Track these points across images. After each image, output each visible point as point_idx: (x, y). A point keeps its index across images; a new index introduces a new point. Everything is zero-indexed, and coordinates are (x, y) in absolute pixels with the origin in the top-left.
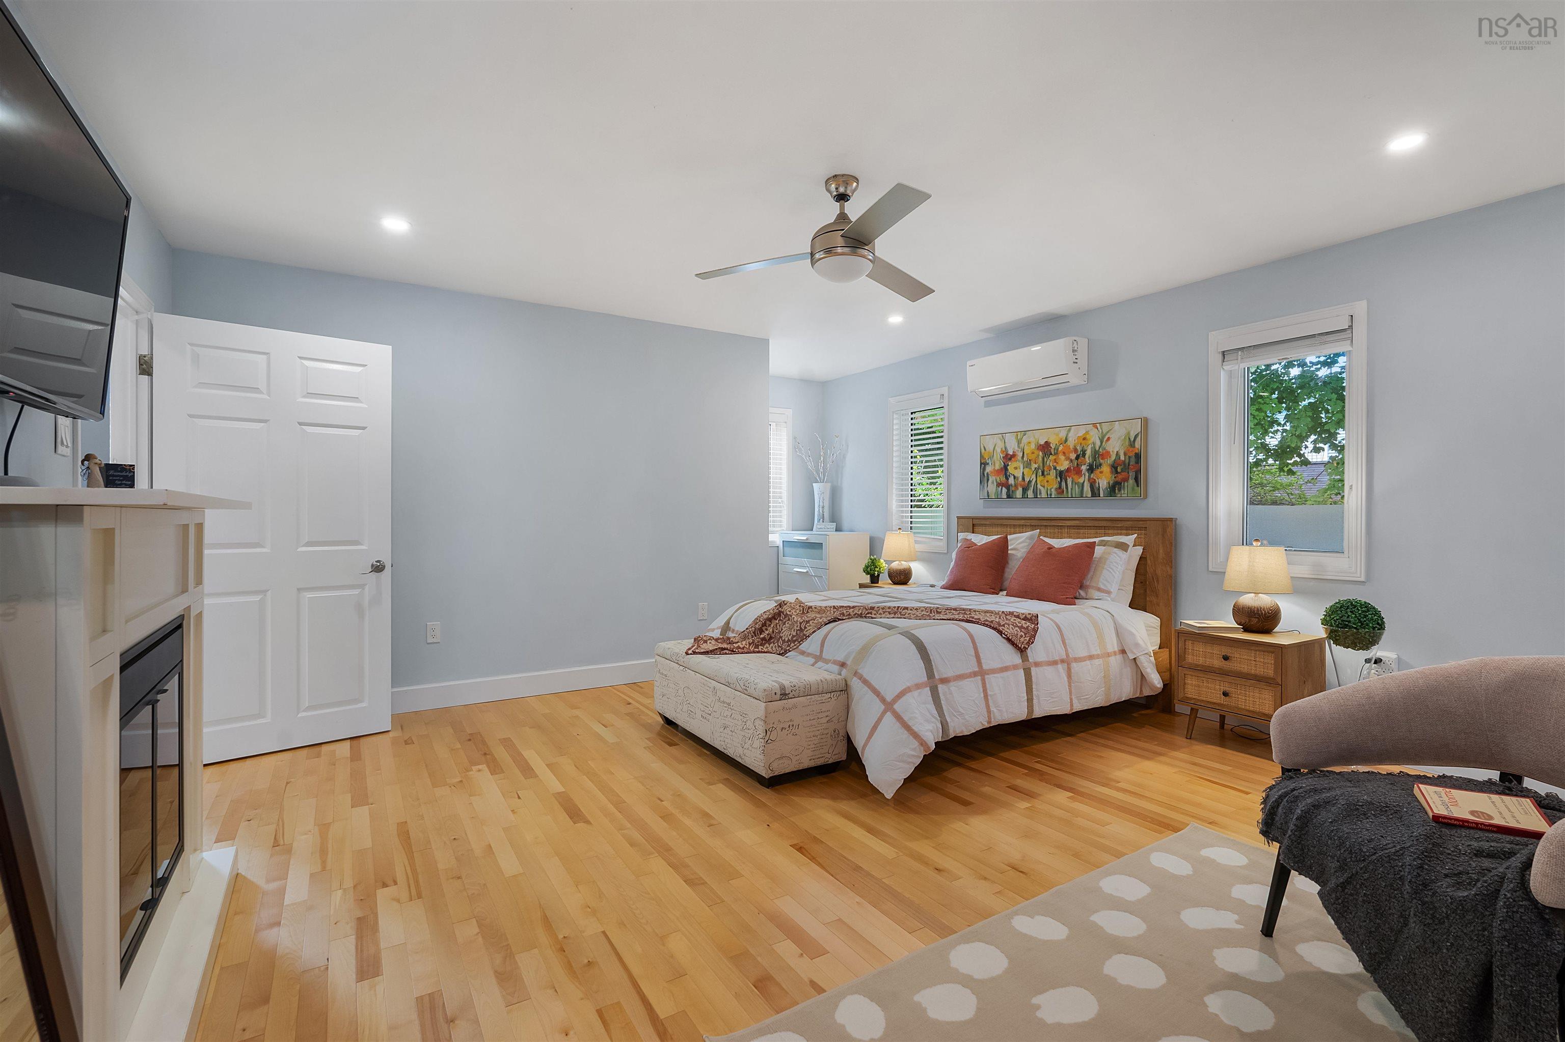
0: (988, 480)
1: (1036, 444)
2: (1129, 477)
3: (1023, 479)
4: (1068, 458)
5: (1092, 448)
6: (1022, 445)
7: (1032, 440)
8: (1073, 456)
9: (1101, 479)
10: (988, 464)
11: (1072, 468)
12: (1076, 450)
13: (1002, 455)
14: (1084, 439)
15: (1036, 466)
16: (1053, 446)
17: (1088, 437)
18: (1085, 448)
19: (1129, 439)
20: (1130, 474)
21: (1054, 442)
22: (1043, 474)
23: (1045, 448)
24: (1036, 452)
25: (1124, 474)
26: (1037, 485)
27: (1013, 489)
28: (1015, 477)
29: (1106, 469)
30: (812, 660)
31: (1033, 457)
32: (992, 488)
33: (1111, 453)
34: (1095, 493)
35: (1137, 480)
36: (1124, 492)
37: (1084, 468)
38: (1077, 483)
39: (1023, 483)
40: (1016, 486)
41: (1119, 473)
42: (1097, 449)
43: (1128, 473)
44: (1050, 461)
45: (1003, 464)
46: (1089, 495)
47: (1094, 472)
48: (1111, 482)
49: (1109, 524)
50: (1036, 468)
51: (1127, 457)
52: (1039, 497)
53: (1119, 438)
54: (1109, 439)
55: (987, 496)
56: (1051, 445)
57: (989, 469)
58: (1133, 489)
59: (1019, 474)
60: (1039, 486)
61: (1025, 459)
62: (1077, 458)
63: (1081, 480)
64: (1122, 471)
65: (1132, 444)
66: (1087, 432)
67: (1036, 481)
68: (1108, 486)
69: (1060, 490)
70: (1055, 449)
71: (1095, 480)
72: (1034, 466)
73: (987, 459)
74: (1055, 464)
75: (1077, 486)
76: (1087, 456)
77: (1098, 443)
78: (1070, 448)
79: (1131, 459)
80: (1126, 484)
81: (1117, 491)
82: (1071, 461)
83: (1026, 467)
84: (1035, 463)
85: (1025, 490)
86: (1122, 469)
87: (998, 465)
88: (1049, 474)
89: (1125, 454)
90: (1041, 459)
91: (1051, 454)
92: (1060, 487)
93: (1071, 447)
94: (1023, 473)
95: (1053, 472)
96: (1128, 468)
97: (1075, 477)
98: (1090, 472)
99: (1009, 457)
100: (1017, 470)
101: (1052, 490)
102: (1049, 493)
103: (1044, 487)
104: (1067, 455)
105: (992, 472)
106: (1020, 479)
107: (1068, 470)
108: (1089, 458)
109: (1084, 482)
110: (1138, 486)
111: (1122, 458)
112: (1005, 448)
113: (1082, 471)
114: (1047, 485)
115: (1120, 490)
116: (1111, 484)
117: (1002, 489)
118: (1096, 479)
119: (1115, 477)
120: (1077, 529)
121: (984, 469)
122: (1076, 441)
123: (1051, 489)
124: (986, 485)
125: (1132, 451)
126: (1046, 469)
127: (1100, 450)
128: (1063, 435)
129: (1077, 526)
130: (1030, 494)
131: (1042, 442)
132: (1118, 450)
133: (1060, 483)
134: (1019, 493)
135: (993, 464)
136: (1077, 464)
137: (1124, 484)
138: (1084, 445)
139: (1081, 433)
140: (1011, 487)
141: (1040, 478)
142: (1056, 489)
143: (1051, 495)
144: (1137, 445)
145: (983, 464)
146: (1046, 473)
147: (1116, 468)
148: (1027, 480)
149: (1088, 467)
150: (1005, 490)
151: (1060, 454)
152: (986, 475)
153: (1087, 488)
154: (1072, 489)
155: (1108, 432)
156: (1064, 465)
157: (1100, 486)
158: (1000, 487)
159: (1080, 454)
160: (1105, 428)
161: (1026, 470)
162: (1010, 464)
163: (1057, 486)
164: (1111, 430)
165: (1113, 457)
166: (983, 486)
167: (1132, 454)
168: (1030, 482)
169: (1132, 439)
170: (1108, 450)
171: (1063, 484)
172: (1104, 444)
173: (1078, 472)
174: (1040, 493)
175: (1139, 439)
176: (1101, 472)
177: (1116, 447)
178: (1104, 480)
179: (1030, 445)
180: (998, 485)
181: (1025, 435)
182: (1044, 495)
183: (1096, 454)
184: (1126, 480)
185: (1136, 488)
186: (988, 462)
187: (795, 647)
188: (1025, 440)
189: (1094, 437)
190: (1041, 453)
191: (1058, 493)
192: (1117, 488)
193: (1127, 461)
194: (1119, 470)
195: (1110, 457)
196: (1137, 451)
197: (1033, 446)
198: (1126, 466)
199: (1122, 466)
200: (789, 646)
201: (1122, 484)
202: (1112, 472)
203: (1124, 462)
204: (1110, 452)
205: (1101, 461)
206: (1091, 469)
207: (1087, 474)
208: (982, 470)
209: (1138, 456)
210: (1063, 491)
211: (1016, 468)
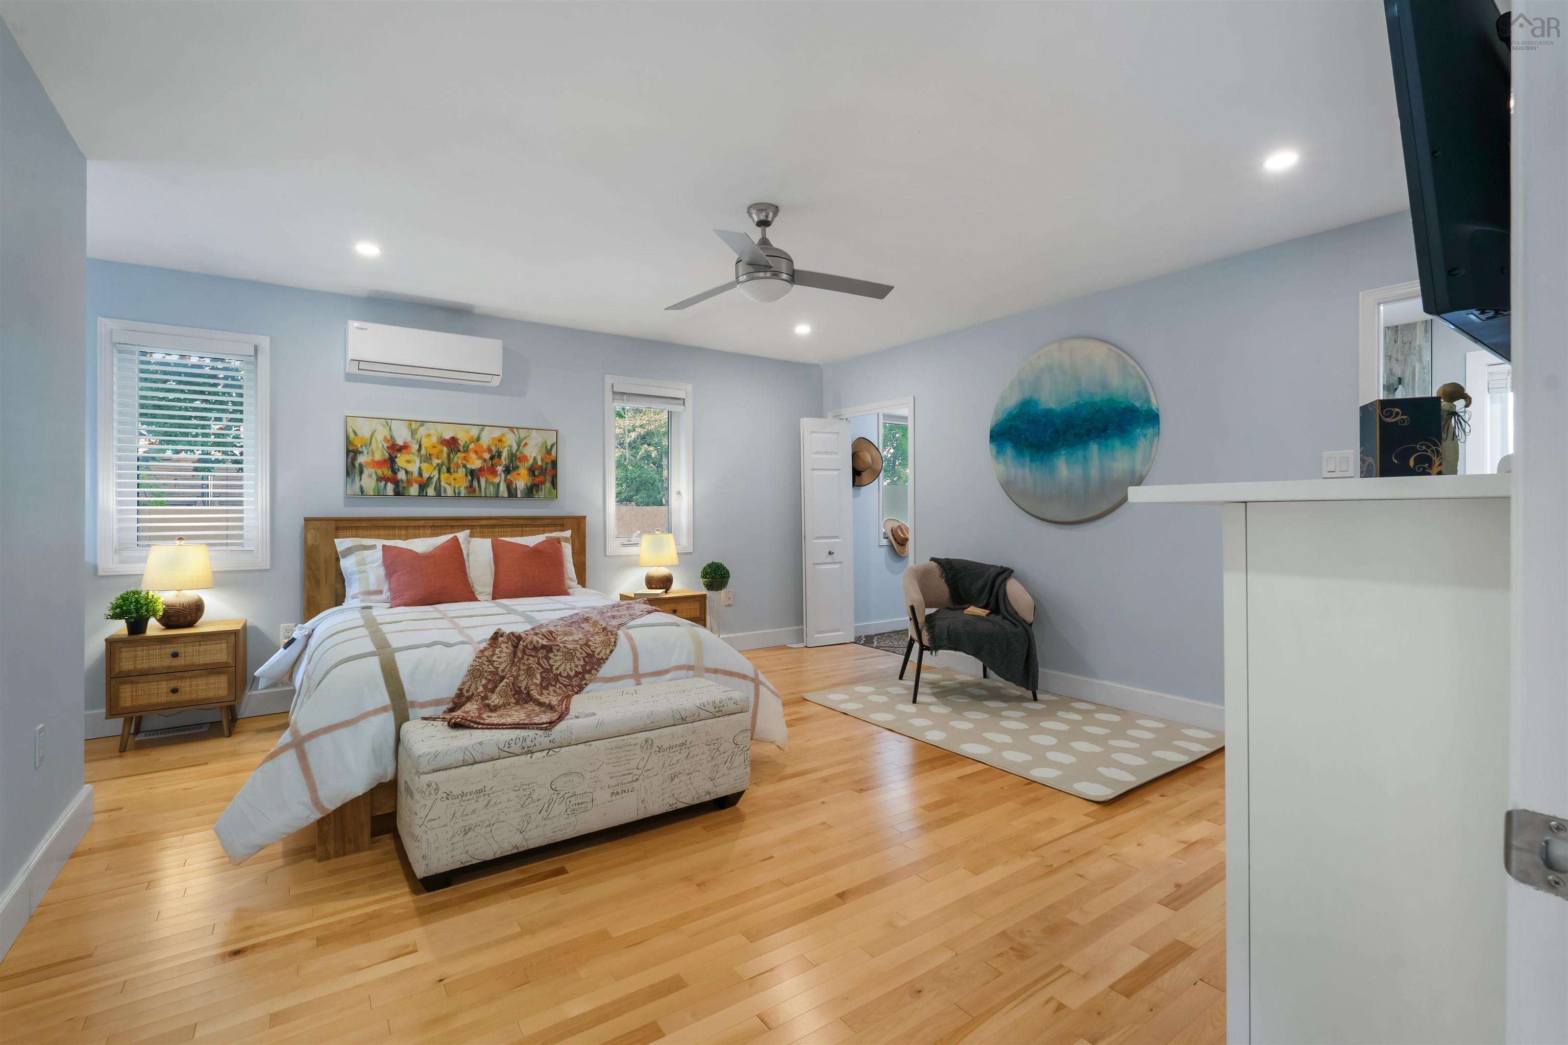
0: (361, 472)
1: (439, 438)
2: (546, 481)
3: (420, 474)
4: (480, 458)
5: (508, 450)
6: (418, 437)
7: (433, 432)
8: (487, 456)
9: (519, 480)
10: (361, 453)
11: (486, 468)
12: (490, 450)
13: (385, 445)
14: (500, 441)
15: (439, 461)
16: (461, 443)
17: (504, 439)
18: (501, 449)
19: (546, 447)
20: (548, 478)
21: (463, 438)
22: (448, 471)
23: (452, 444)
24: (439, 447)
25: (541, 478)
26: (440, 482)
27: (405, 485)
28: (407, 472)
29: (523, 471)
30: (632, 681)
31: (434, 451)
32: (368, 482)
33: (529, 457)
34: (512, 493)
35: (554, 484)
36: (542, 494)
37: (500, 469)
38: (493, 483)
39: (419, 479)
40: (409, 483)
41: (537, 476)
42: (514, 452)
43: (545, 477)
44: (458, 458)
45: (387, 454)
46: (506, 495)
47: (511, 473)
48: (529, 484)
49: (528, 522)
50: (438, 464)
51: (544, 463)
52: (443, 495)
53: (536, 445)
54: (526, 444)
55: (360, 492)
56: (459, 442)
57: (361, 459)
58: (550, 492)
59: (414, 468)
60: (443, 484)
61: (423, 452)
62: (492, 458)
63: (497, 480)
64: (540, 474)
65: (549, 452)
66: (503, 435)
67: (439, 478)
68: (525, 487)
69: (470, 488)
70: (464, 446)
71: (512, 481)
72: (436, 461)
73: (359, 446)
74: (464, 462)
75: (491, 486)
76: (503, 458)
77: (515, 447)
78: (483, 448)
79: (548, 465)
80: (543, 486)
81: (534, 492)
82: (485, 460)
83: (425, 462)
84: (438, 458)
85: (423, 487)
86: (539, 473)
87: (380, 454)
88: (457, 472)
89: (542, 460)
90: (445, 455)
91: (460, 451)
92: (471, 486)
93: (485, 446)
94: (420, 468)
95: (462, 471)
96: (545, 473)
97: (490, 478)
98: (506, 473)
99: (395, 449)
100: (409, 463)
101: (461, 488)
102: (457, 491)
103: (450, 485)
104: (480, 454)
105: (368, 463)
106: (416, 474)
107: (481, 469)
108: (505, 460)
109: (500, 482)
110: (554, 489)
111: (540, 463)
112: (392, 437)
113: (497, 471)
114: (455, 483)
115: (537, 491)
116: (528, 486)
117: (386, 484)
118: (514, 481)
119: (532, 480)
120: (492, 528)
121: (354, 459)
122: (491, 441)
123: (459, 488)
124: (357, 478)
125: (549, 458)
126: (452, 466)
127: (518, 453)
128: (474, 432)
129: (491, 525)
130: (431, 491)
131: (447, 436)
132: (535, 455)
133: (471, 482)
134: (414, 490)
135: (370, 453)
136: (492, 464)
137: (541, 486)
138: (500, 447)
139: (497, 433)
140: (401, 483)
141: (444, 476)
142: (466, 488)
143: (459, 493)
144: (553, 453)
145: (352, 453)
146: (452, 470)
147: (533, 472)
148: (426, 475)
149: (504, 469)
150: (390, 487)
151: (471, 452)
152: (357, 465)
153: (503, 488)
154: (485, 489)
155: (525, 438)
156: (476, 464)
157: (518, 486)
158: (383, 483)
159: (495, 455)
160: (523, 433)
161: (424, 466)
162: (399, 455)
163: (467, 484)
164: (528, 436)
165: (531, 461)
166: (353, 480)
167: (549, 461)
168: (430, 478)
169: (549, 448)
170: (526, 454)
171: (475, 483)
172: (521, 448)
173: (493, 472)
174: (445, 491)
175: (554, 448)
176: (518, 474)
177: (533, 452)
178: (521, 482)
179: (430, 437)
180: (380, 479)
181: (422, 425)
182: (450, 492)
183: (512, 457)
184: (544, 483)
185: (553, 490)
186: (360, 449)
187: (592, 678)
188: (422, 431)
189: (511, 440)
190: (445, 449)
191: (470, 492)
192: (534, 490)
193: (544, 466)
194: (537, 473)
195: (528, 461)
196: (553, 459)
197: (434, 440)
198: (543, 471)
199: (540, 471)
200: (583, 678)
201: (540, 486)
202: (529, 475)
203: (541, 467)
204: (527, 456)
205: (519, 464)
206: (507, 471)
207: (503, 475)
208: (349, 460)
209: (554, 464)
210: (475, 491)
211: (409, 462)
